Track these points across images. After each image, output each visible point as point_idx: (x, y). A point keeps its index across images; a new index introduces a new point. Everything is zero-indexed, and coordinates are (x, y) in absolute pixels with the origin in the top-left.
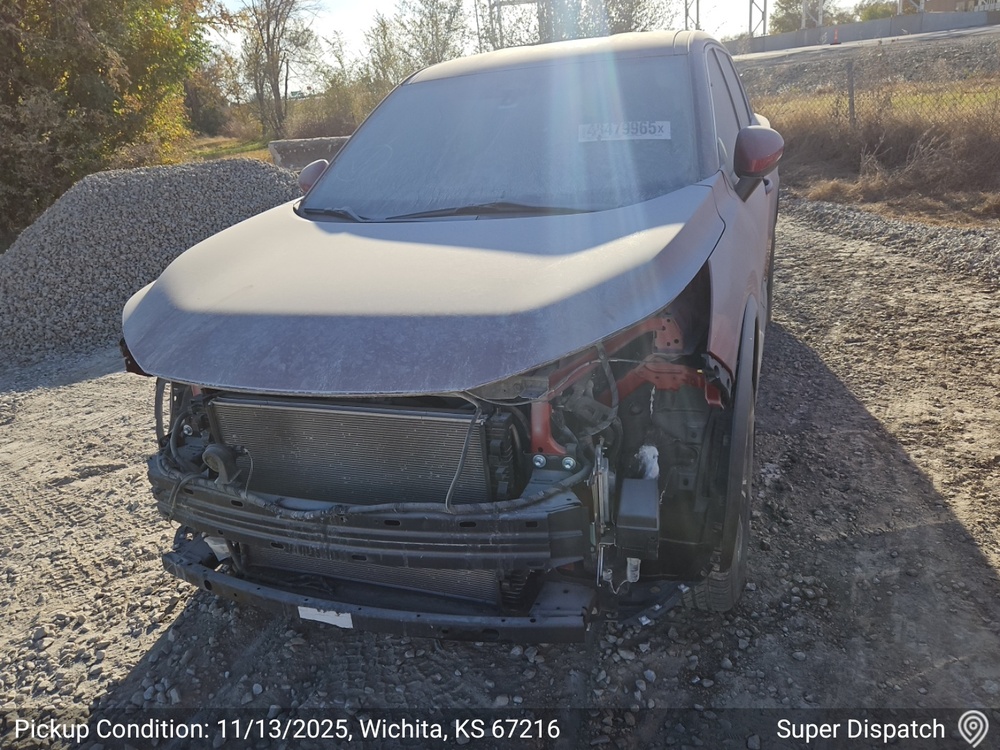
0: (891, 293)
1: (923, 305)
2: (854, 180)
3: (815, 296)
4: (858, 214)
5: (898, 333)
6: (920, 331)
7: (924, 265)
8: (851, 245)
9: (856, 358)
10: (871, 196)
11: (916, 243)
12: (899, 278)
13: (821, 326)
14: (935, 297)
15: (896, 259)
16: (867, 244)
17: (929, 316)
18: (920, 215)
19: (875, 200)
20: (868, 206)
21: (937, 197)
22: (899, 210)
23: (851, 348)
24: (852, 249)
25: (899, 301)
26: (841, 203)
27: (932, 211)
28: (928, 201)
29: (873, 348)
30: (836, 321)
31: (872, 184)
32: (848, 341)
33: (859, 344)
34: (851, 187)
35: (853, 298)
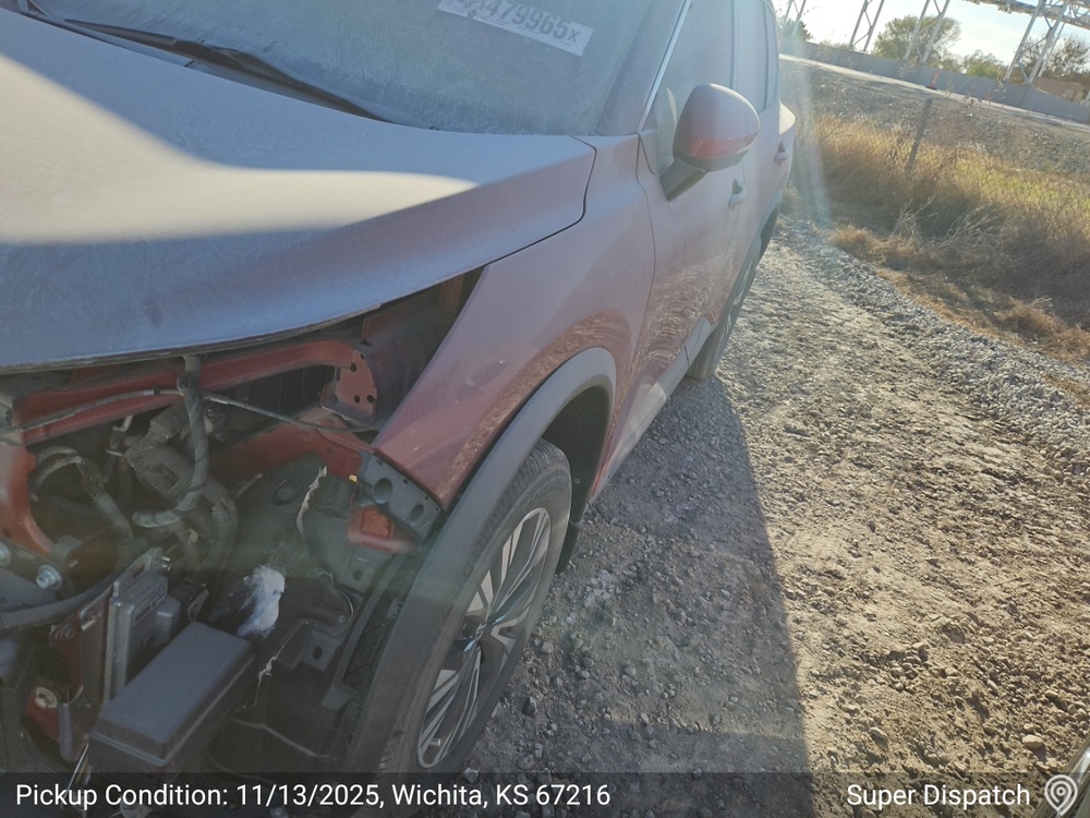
0: (864, 385)
1: (894, 412)
2: (883, 236)
3: (779, 359)
4: (871, 277)
5: (850, 438)
6: (877, 445)
7: (917, 361)
8: (848, 311)
9: (787, 454)
10: (894, 262)
11: (917, 333)
12: (882, 368)
13: (767, 400)
14: (911, 406)
15: (889, 343)
16: (867, 315)
17: (896, 427)
18: (936, 301)
19: (896, 269)
20: (887, 272)
21: (963, 287)
22: (917, 287)
23: (786, 440)
24: (847, 316)
25: (870, 397)
26: (860, 258)
27: (951, 300)
28: (952, 288)
29: (813, 449)
30: (787, 398)
31: (901, 249)
32: (788, 430)
33: (798, 437)
34: (878, 244)
35: (821, 376)
